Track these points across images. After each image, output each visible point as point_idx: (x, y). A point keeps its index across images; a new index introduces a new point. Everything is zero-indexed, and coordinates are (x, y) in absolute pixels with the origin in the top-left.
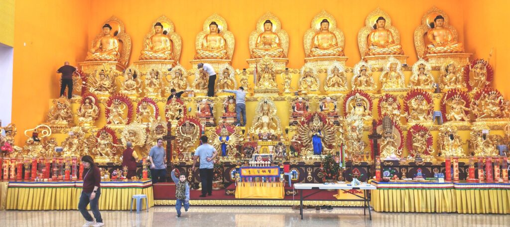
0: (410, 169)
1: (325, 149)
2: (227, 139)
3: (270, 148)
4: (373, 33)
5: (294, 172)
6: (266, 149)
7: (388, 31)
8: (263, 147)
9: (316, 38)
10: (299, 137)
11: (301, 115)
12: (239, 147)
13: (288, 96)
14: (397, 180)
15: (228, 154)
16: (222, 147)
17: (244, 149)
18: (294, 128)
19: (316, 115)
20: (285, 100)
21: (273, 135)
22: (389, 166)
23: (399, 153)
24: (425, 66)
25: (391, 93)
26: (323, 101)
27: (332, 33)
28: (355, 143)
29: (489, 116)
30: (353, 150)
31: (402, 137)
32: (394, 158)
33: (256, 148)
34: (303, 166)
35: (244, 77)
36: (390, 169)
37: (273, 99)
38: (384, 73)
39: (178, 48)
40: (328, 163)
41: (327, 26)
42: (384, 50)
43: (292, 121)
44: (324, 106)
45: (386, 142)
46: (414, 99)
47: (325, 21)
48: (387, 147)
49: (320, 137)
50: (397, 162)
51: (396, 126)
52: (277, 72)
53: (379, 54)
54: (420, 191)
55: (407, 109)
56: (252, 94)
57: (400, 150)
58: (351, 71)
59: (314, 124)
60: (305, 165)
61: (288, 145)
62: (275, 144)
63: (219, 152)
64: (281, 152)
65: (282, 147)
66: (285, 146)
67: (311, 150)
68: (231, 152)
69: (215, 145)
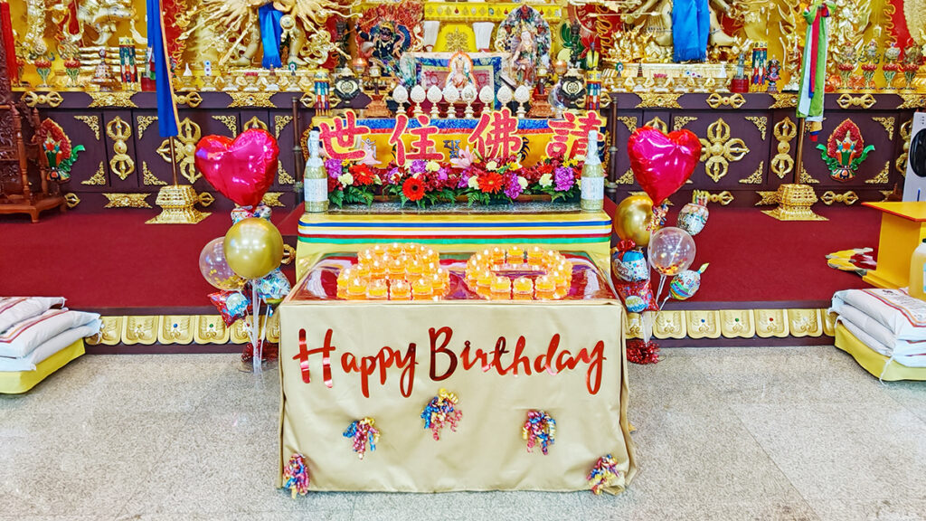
3: (480, 32)
6: (463, 40)
8: (449, 28)
12: (340, 27)
15: (293, 58)
16: (259, 24)
17: (365, 38)
33: (416, 30)
34: (631, 112)
60: (640, 106)
61: (554, 18)
62: (505, 17)
63: (250, 50)
64: (526, 52)
65: (532, 27)
66: (546, 23)
67: (661, 39)
68: (305, 49)
69: (227, 15)
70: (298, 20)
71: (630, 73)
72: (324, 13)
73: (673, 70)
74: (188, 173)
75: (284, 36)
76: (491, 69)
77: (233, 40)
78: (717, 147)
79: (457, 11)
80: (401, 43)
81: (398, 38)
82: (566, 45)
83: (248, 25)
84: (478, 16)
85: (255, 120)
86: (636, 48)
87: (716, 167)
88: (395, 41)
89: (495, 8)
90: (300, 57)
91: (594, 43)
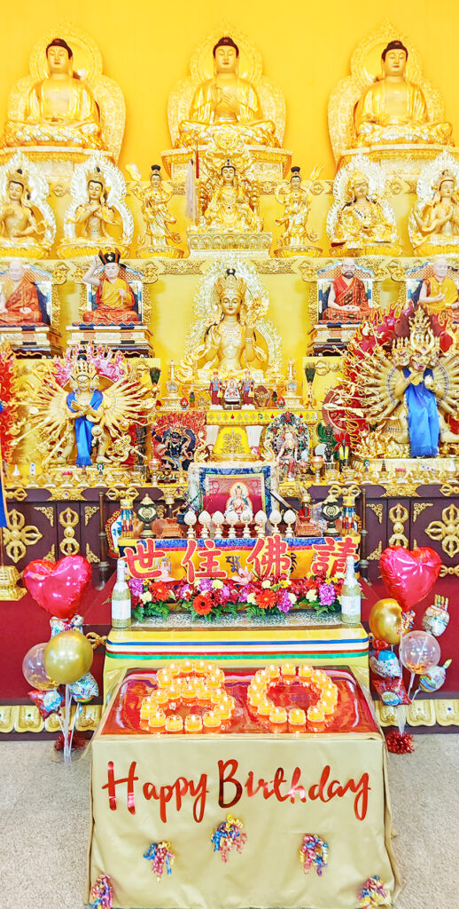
3: (253, 434)
6: (238, 439)
8: (227, 430)
11: (352, 318)
13: (301, 258)
15: (101, 458)
16: (75, 431)
17: (158, 440)
18: (333, 360)
20: (292, 272)
21: (262, 389)
26: (423, 273)
33: (201, 434)
37: (253, 267)
41: (401, 62)
44: (424, 292)
47: (395, 45)
56: (182, 254)
60: (385, 495)
61: (311, 421)
62: (270, 420)
63: (67, 451)
64: (289, 449)
65: (293, 428)
66: (305, 425)
67: (399, 439)
68: (110, 449)
69: (49, 425)
70: (106, 428)
71: (375, 467)
72: (126, 423)
73: (411, 465)
74: (12, 554)
75: (94, 442)
76: (262, 475)
77: (53, 443)
78: (451, 528)
79: (233, 417)
80: (187, 444)
81: (185, 440)
82: (321, 441)
83: (66, 433)
84: (250, 420)
85: (68, 510)
86: (380, 446)
87: (451, 546)
88: (183, 443)
89: (263, 414)
90: (106, 456)
91: (344, 439)
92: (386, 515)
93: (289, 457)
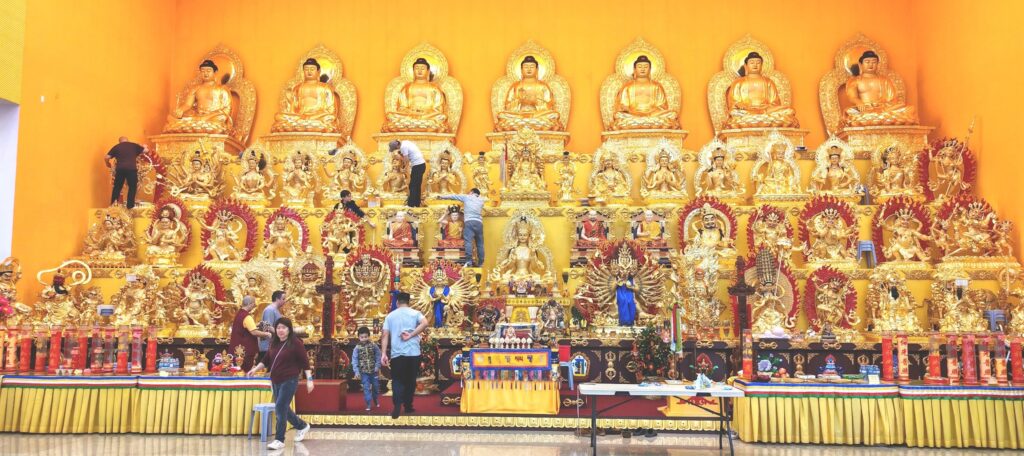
0: (811, 356)
1: (642, 314)
2: (446, 292)
3: (532, 311)
4: (738, 85)
5: (578, 361)
6: (524, 314)
7: (767, 80)
8: (518, 309)
9: (624, 93)
10: (591, 290)
11: (593, 245)
12: (469, 309)
13: (567, 206)
14: (786, 377)
16: (434, 308)
18: (581, 271)
19: (625, 246)
20: (562, 215)
21: (538, 286)
22: (769, 350)
23: (789, 323)
24: (841, 150)
25: (773, 204)
26: (639, 218)
27: (655, 83)
28: (702, 303)
29: (969, 252)
30: (698, 317)
31: (796, 293)
32: (780, 335)
33: (502, 311)
34: (598, 349)
35: (482, 169)
36: (771, 355)
37: (538, 213)
38: (759, 164)
39: (349, 109)
40: (647, 342)
41: (646, 70)
42: (759, 119)
43: (576, 257)
44: (639, 229)
45: (763, 302)
46: (820, 217)
47: (642, 59)
48: (766, 312)
49: (632, 291)
50: (786, 341)
51: (784, 271)
52: (547, 160)
53: (750, 125)
54: (831, 400)
55: (805, 236)
56: (496, 203)
57: (791, 319)
58: (694, 158)
59: (620, 264)
60: (603, 346)
61: (567, 305)
62: (542, 303)
64: (552, 320)
65: (555, 309)
66: (563, 307)
67: (614, 315)
68: (453, 318)
69: (420, 304)
70: (451, 307)
72: (462, 304)
75: (444, 313)
79: (521, 302)
83: (429, 309)
84: (531, 304)
86: (603, 319)
89: (539, 300)
90: (451, 323)
92: (603, 357)
93: (552, 324)
